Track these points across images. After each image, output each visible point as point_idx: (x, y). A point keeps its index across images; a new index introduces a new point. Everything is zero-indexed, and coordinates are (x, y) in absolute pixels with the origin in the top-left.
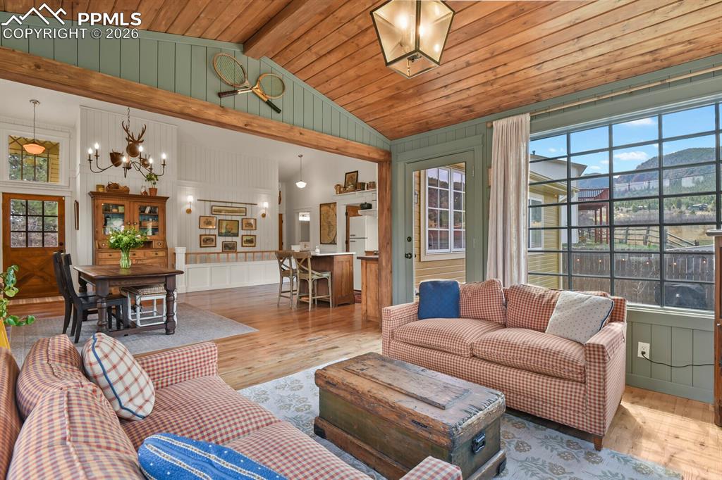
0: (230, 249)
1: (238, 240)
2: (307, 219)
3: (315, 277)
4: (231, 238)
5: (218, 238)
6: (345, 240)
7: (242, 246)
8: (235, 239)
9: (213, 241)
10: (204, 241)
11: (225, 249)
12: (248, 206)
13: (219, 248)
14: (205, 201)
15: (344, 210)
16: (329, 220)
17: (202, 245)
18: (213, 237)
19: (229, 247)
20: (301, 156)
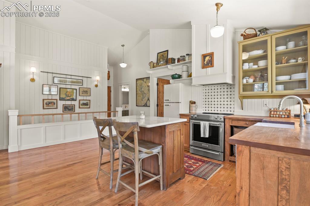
0: (69, 110)
1: (76, 103)
2: (127, 90)
3: (144, 156)
4: (70, 101)
5: (59, 101)
6: (156, 104)
7: (80, 108)
8: (73, 103)
9: (54, 104)
10: (46, 104)
11: (65, 110)
12: (84, 79)
13: (60, 110)
14: (47, 72)
15: (155, 81)
16: (143, 90)
17: (45, 108)
18: (55, 101)
19: (68, 109)
20: (123, 46)
